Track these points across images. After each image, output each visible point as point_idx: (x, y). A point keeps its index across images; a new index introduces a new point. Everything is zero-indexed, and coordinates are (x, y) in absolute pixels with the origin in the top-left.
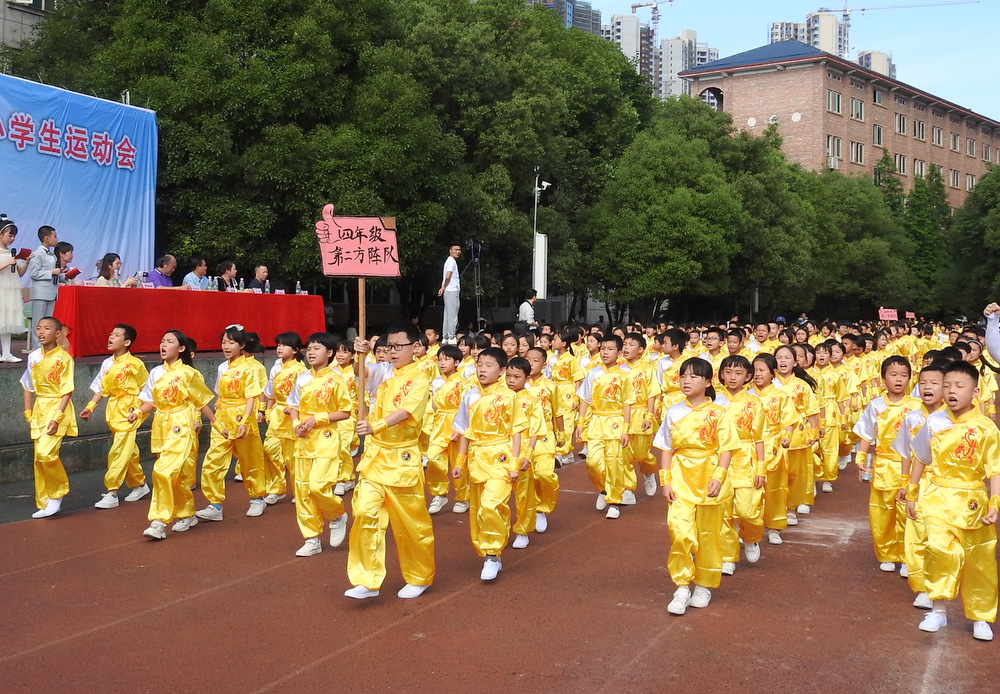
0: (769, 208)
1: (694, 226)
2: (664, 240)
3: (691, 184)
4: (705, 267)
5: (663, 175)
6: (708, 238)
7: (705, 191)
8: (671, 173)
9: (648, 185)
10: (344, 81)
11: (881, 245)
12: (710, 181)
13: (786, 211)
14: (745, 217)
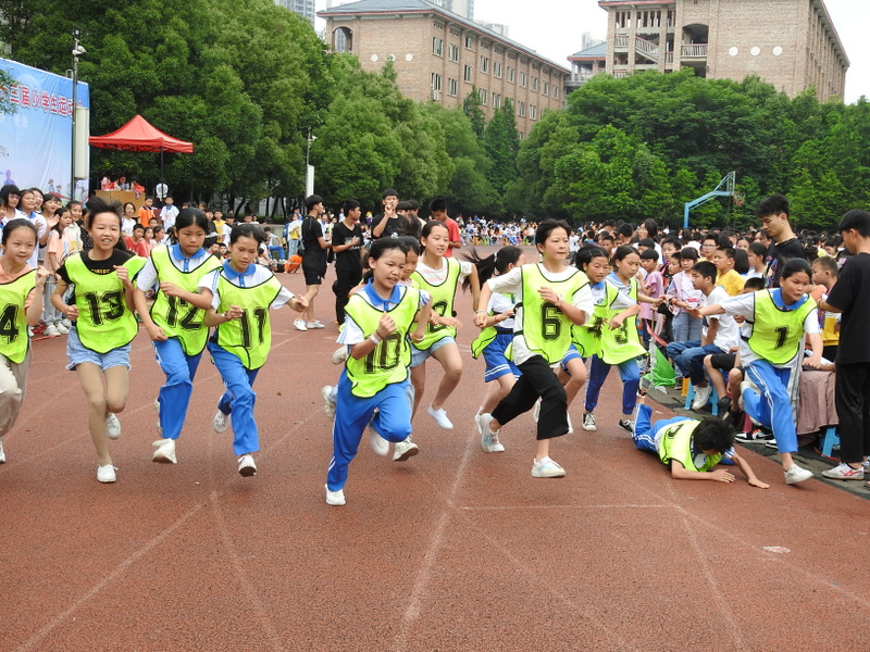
0: (414, 145)
1: (376, 158)
2: (358, 166)
3: (372, 130)
4: (381, 182)
5: (357, 124)
6: (383, 165)
7: (380, 134)
8: (361, 124)
9: (348, 130)
10: (193, 68)
11: (469, 162)
12: (383, 128)
13: (422, 146)
14: (403, 152)
